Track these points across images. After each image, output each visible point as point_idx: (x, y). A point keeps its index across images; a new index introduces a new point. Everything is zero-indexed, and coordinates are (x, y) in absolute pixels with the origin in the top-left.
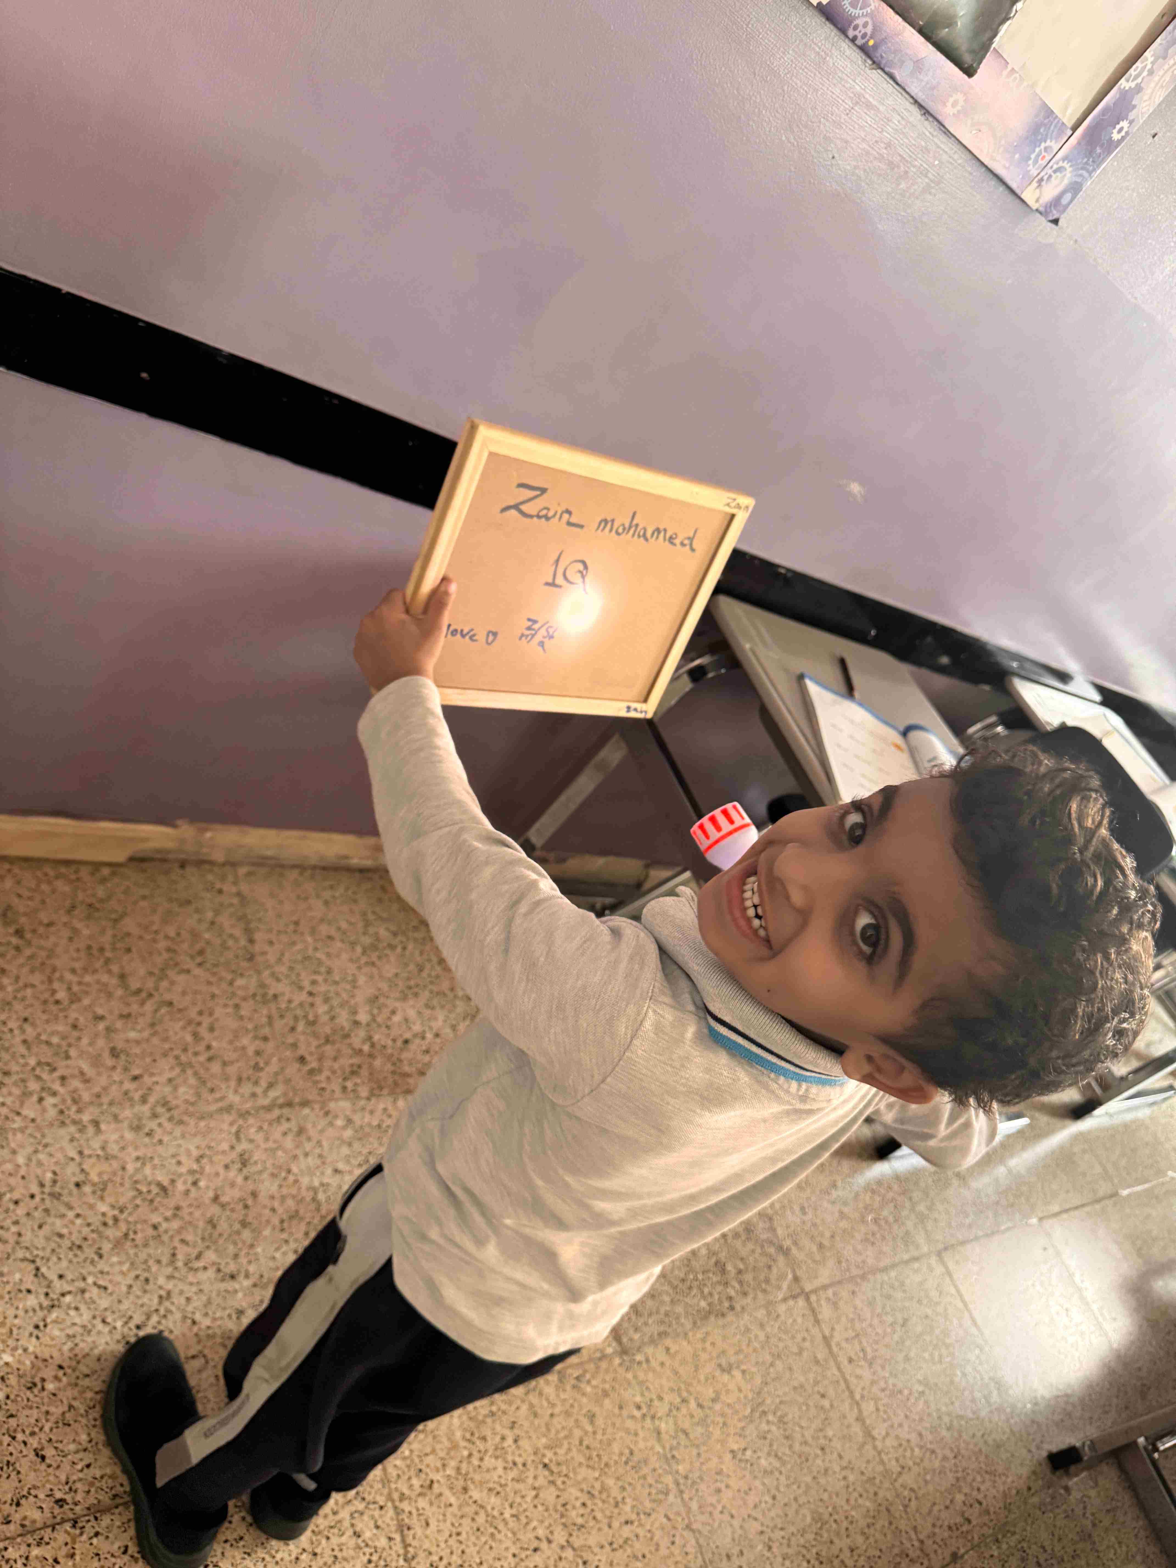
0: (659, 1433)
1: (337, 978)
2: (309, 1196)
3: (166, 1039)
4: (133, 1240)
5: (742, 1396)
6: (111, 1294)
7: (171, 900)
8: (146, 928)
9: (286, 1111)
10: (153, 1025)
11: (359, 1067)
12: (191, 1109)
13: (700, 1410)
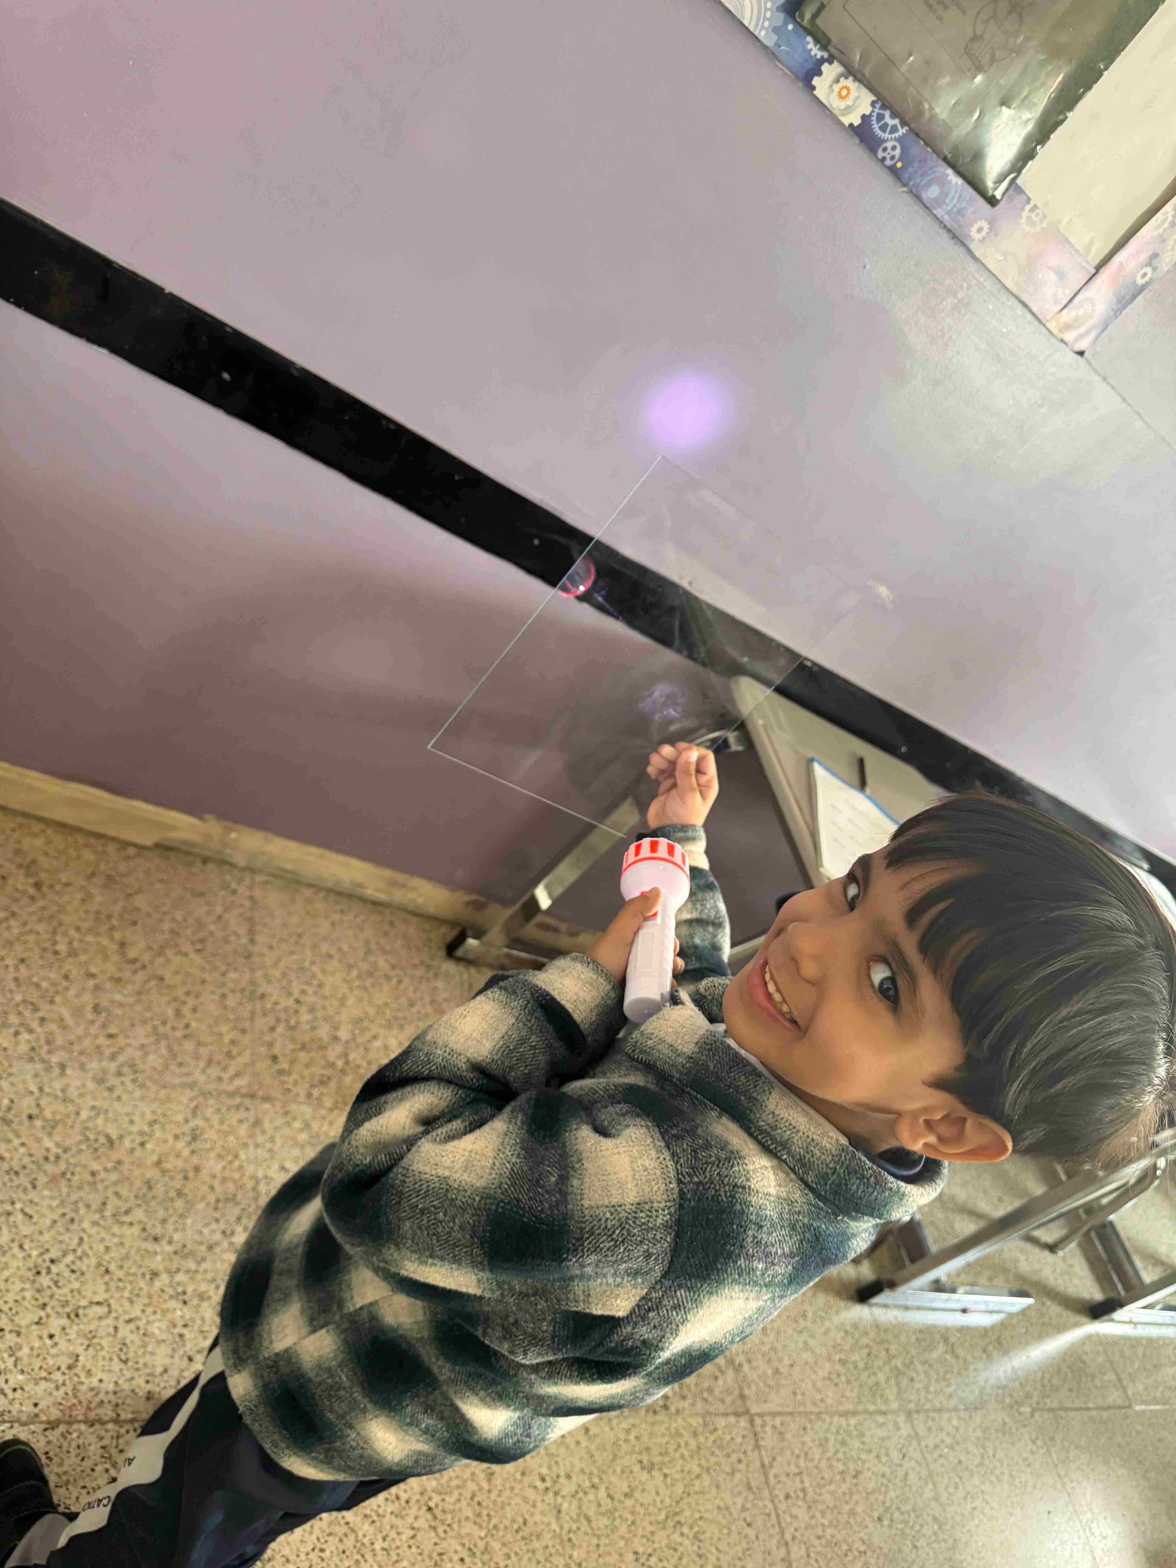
0: (559, 1512)
1: (327, 993)
2: (250, 1184)
3: (149, 1009)
4: (69, 1180)
5: (658, 1499)
6: (35, 1224)
7: (186, 889)
8: (156, 908)
9: (247, 1102)
10: (140, 993)
11: (329, 1078)
12: (156, 1076)
13: (609, 1500)
